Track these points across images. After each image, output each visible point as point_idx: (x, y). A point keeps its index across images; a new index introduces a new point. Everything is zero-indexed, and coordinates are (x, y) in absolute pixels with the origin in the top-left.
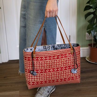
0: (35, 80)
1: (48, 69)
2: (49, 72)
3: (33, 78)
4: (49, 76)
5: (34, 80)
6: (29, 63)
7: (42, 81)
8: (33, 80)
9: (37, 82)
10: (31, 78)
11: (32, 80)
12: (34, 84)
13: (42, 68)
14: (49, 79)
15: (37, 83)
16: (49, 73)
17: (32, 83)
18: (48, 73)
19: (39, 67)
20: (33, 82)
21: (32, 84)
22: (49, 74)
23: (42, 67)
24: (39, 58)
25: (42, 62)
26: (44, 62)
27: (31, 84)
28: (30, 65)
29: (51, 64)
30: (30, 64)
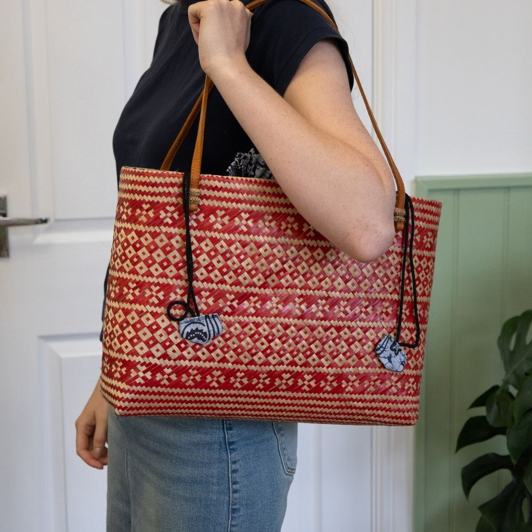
0: (169, 351)
1: (254, 295)
2: (256, 314)
3: (156, 342)
4: (255, 341)
5: (165, 356)
6: (153, 243)
7: (208, 365)
8: (158, 354)
9: (179, 371)
10: (145, 338)
11: (153, 350)
12: (158, 384)
13: (223, 282)
14: (252, 362)
15: (174, 377)
17: (148, 375)
18: (254, 319)
19: (209, 272)
20: (155, 369)
21: (144, 378)
22: (257, 325)
23: (226, 277)
24: (220, 213)
25: (230, 243)
26: (244, 245)
27: (138, 381)
28: (154, 255)
29: (277, 261)
30: (156, 248)
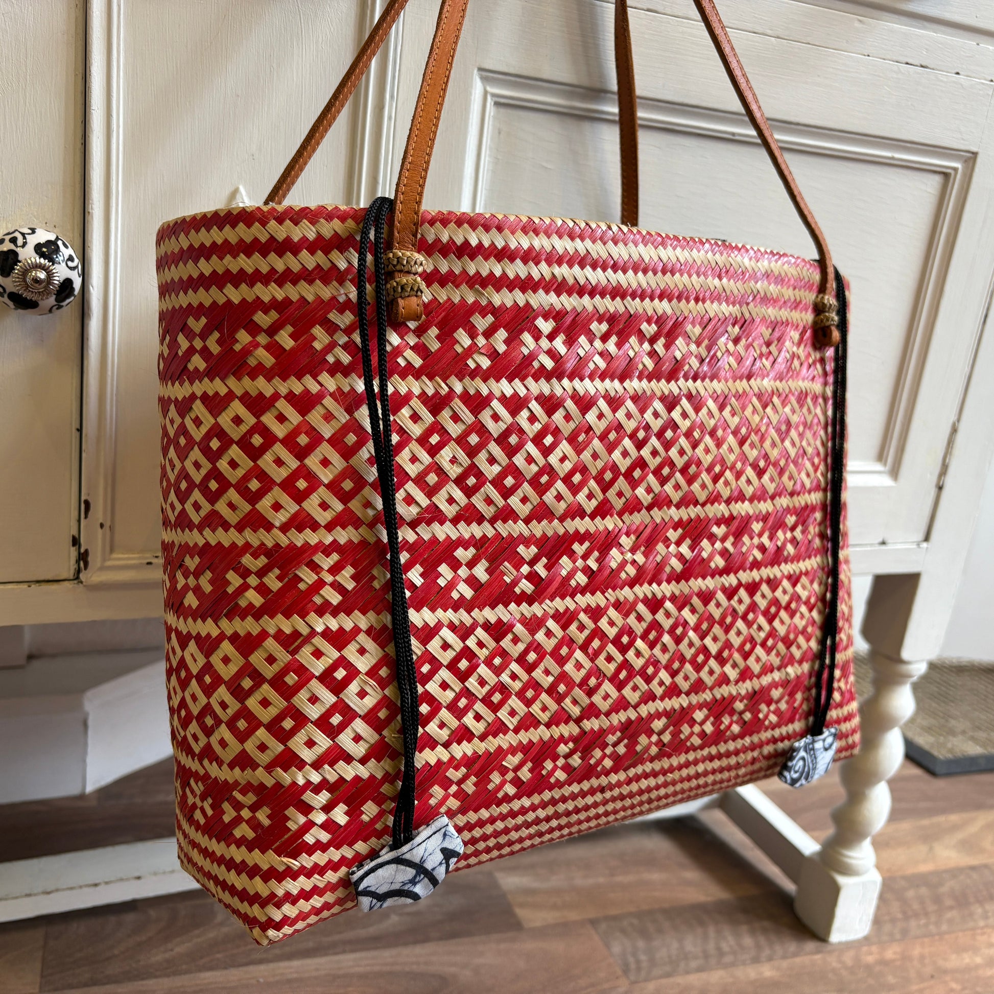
16: (598, 599)
